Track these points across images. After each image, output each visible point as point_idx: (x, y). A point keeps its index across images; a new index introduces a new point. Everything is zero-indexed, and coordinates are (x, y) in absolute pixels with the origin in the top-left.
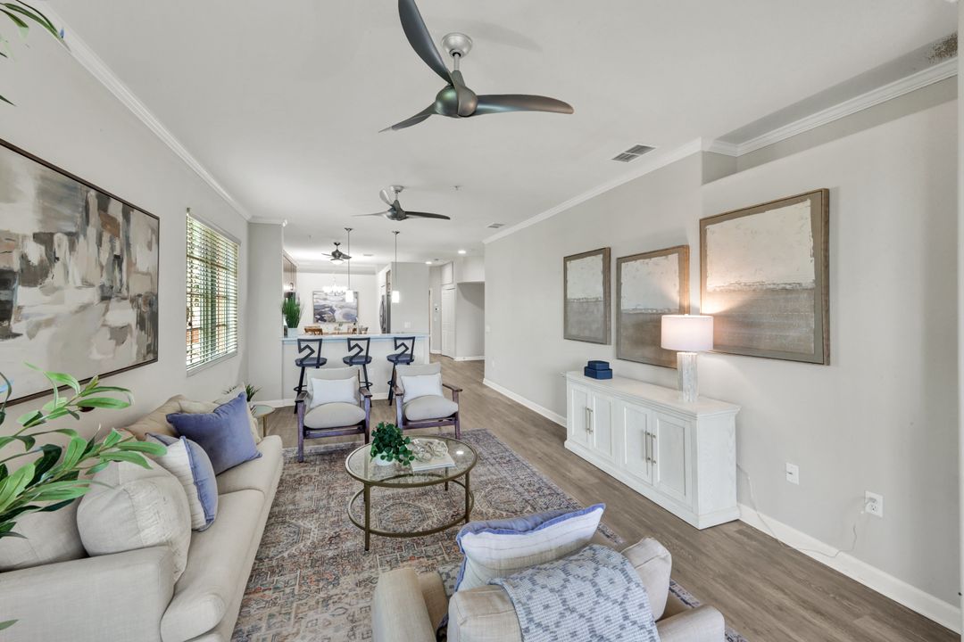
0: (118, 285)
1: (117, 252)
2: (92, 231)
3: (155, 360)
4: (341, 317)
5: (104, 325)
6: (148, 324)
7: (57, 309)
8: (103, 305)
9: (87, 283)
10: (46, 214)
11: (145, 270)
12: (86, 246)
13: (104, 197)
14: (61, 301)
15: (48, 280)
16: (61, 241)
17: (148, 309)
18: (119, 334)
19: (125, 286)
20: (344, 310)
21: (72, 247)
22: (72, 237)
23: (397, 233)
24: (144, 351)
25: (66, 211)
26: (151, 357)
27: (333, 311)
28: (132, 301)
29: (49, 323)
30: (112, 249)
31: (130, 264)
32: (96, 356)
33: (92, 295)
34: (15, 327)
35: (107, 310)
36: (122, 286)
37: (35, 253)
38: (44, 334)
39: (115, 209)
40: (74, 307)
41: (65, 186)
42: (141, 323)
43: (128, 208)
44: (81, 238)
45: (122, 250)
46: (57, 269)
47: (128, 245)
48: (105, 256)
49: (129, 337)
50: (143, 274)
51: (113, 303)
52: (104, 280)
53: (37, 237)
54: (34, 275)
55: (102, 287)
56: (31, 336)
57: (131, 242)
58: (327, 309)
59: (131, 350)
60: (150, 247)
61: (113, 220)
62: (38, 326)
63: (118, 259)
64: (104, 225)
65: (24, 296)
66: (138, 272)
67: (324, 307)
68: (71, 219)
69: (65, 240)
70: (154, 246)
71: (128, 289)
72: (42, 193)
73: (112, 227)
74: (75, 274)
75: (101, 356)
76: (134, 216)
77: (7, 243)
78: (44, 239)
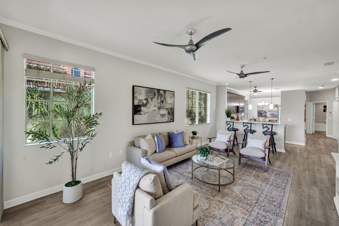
0: (162, 106)
1: (162, 100)
2: (156, 97)
3: (173, 121)
4: (269, 115)
5: (159, 113)
6: (171, 114)
7: (148, 110)
8: (159, 110)
9: (155, 106)
10: (147, 95)
11: (170, 103)
12: (155, 100)
13: (159, 90)
14: (150, 109)
15: (147, 106)
16: (150, 100)
17: (171, 111)
18: (163, 116)
19: (164, 106)
20: (271, 113)
21: (152, 100)
22: (152, 99)
23: (273, 79)
24: (170, 119)
25: (150, 94)
26: (172, 121)
27: (266, 113)
28: (166, 109)
29: (147, 113)
30: (161, 99)
31: (166, 102)
32: (157, 119)
33: (156, 108)
34: (141, 113)
35: (160, 111)
36: (163, 106)
37: (145, 102)
38: (146, 114)
39: (162, 92)
40: (152, 110)
41: (150, 90)
42: (169, 113)
43: (165, 91)
44: (154, 98)
45: (163, 100)
46: (149, 104)
48: (159, 101)
49: (165, 116)
50: (169, 104)
51: (161, 109)
52: (159, 105)
53: (145, 99)
54: (145, 105)
55: (158, 107)
56: (144, 115)
57: (166, 97)
58: (263, 112)
59: (166, 119)
60: (171, 98)
62: (145, 113)
63: (162, 101)
64: (159, 95)
65: (143, 108)
66: (168, 103)
67: (262, 111)
68: (152, 95)
69: (150, 99)
70: (173, 98)
71: (165, 107)
72: (146, 92)
73: (161, 95)
74: (152, 105)
75: (159, 118)
76: (167, 93)
77: (140, 101)
78: (146, 99)
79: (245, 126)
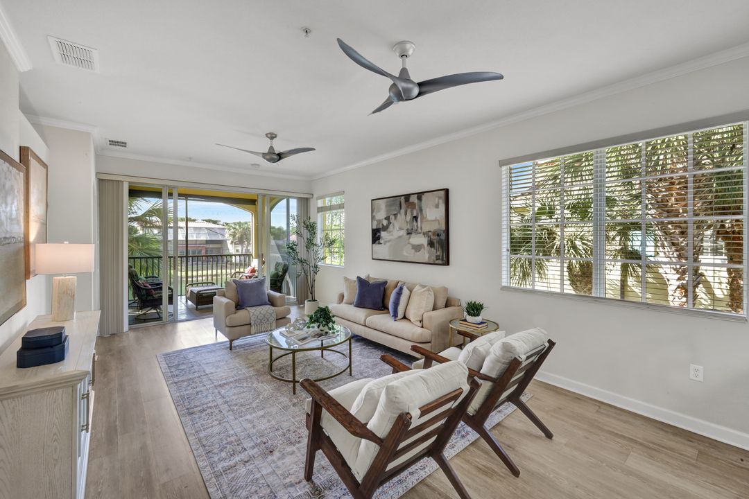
0: (416, 227)
1: (415, 215)
2: (403, 211)
3: (448, 264)
5: (409, 243)
6: (437, 245)
7: (391, 237)
8: (408, 236)
9: (401, 229)
10: (388, 211)
11: (433, 218)
12: (401, 217)
13: (407, 197)
14: (392, 235)
15: (389, 230)
16: (392, 217)
17: (436, 237)
18: (417, 248)
19: (420, 228)
21: (395, 218)
22: (395, 215)
24: (435, 258)
25: (393, 208)
26: (440, 262)
28: (424, 234)
29: (389, 241)
30: (412, 214)
31: (423, 218)
32: (405, 254)
33: (403, 233)
34: (381, 242)
35: (410, 238)
36: (418, 227)
37: (385, 223)
38: (388, 244)
39: (414, 199)
40: (396, 237)
41: (393, 201)
42: (432, 244)
43: (420, 195)
44: (399, 215)
45: (417, 214)
46: (391, 226)
47: (421, 210)
48: (409, 218)
49: (422, 250)
50: (432, 221)
51: (413, 235)
52: (409, 227)
53: (385, 219)
54: (385, 228)
55: (407, 230)
56: (385, 244)
57: (423, 208)
59: (425, 256)
60: (437, 207)
61: (413, 204)
62: (386, 242)
63: (416, 218)
64: (408, 207)
65: (383, 234)
66: (428, 221)
68: (395, 210)
69: (393, 217)
70: (442, 206)
71: (421, 229)
72: (386, 206)
73: (412, 205)
74: (397, 227)
75: (408, 253)
76: (424, 197)
77: (379, 221)
78: (387, 218)
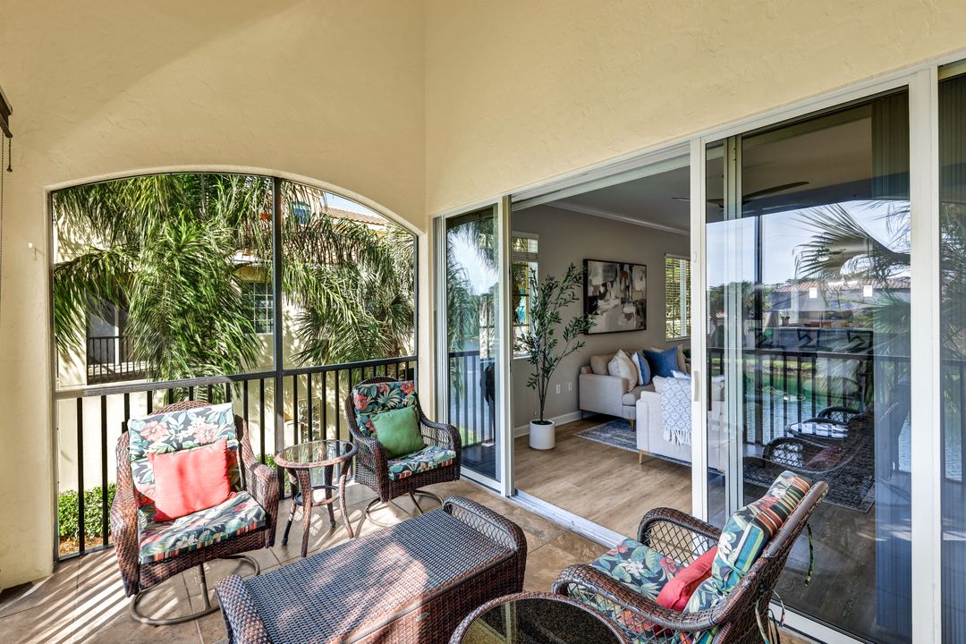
2: (618, 279)
3: (645, 329)
5: (622, 313)
6: (641, 313)
7: (608, 306)
9: (617, 298)
10: (605, 277)
12: (616, 285)
13: (622, 265)
17: (641, 306)
18: (628, 316)
22: (612, 283)
24: (639, 324)
25: (610, 274)
26: (643, 327)
29: (606, 311)
32: (620, 323)
33: (618, 302)
34: (598, 312)
37: (602, 289)
38: (605, 314)
39: (626, 268)
40: (613, 306)
41: (611, 266)
42: (638, 312)
43: (631, 266)
46: (608, 294)
47: (632, 281)
48: (623, 287)
49: (632, 318)
50: (639, 291)
51: (626, 304)
52: (623, 296)
53: (603, 285)
54: (602, 296)
59: (633, 324)
60: (641, 279)
61: (626, 273)
62: (603, 312)
63: (628, 287)
65: (600, 303)
66: (636, 291)
68: (612, 276)
70: (644, 279)
72: (604, 271)
73: (624, 274)
74: (613, 296)
75: (622, 323)
76: (635, 268)
77: (596, 288)
78: (604, 285)
79: (803, 337)
